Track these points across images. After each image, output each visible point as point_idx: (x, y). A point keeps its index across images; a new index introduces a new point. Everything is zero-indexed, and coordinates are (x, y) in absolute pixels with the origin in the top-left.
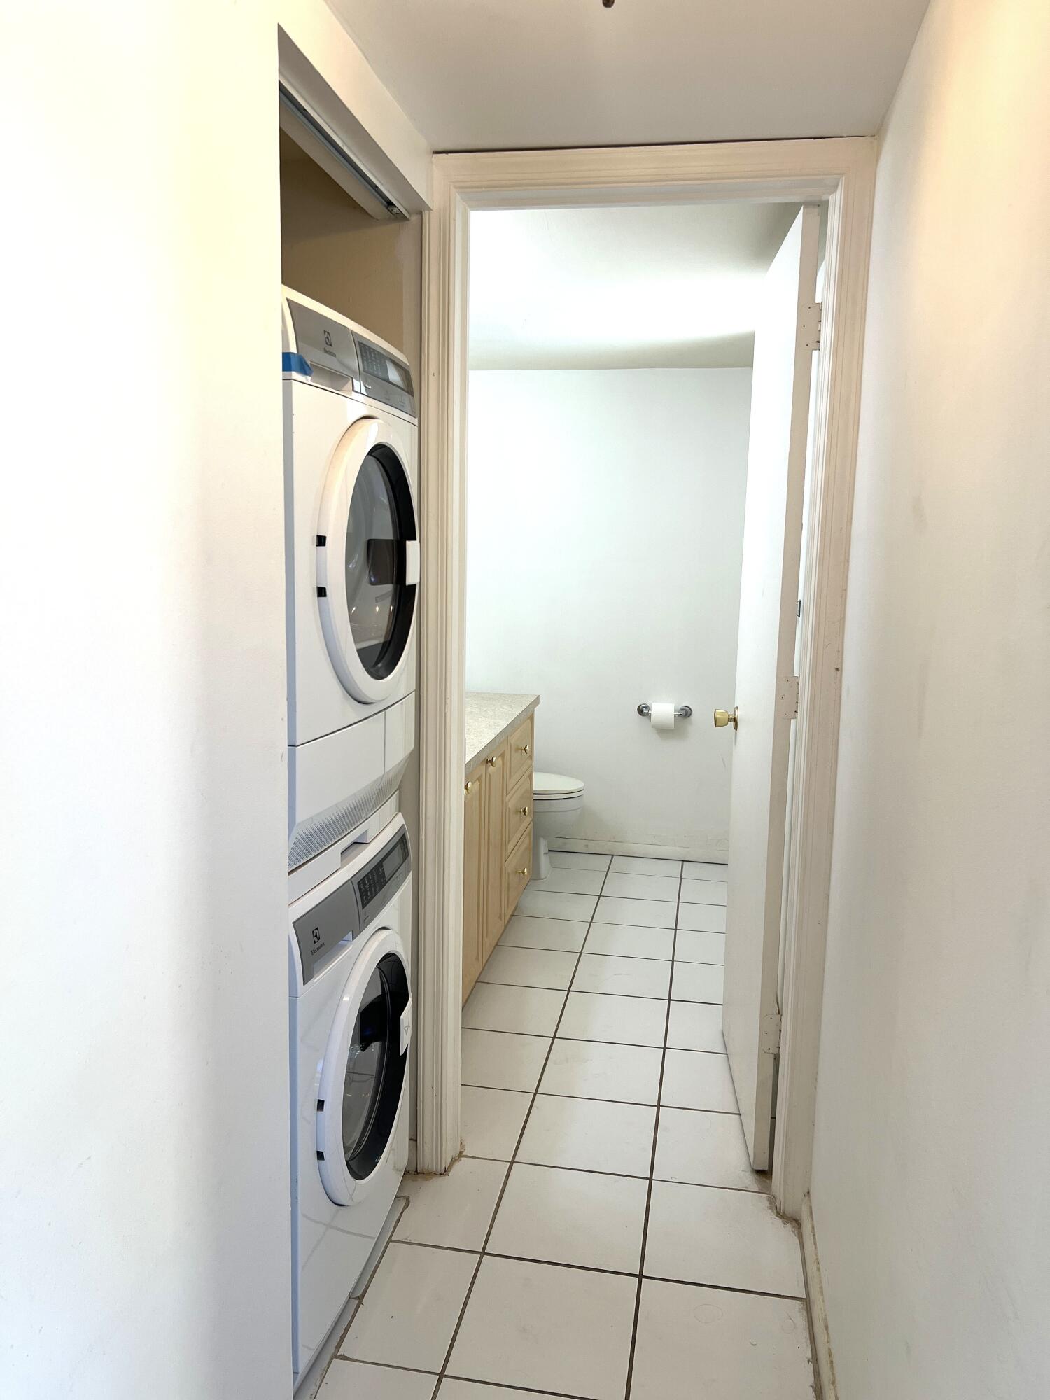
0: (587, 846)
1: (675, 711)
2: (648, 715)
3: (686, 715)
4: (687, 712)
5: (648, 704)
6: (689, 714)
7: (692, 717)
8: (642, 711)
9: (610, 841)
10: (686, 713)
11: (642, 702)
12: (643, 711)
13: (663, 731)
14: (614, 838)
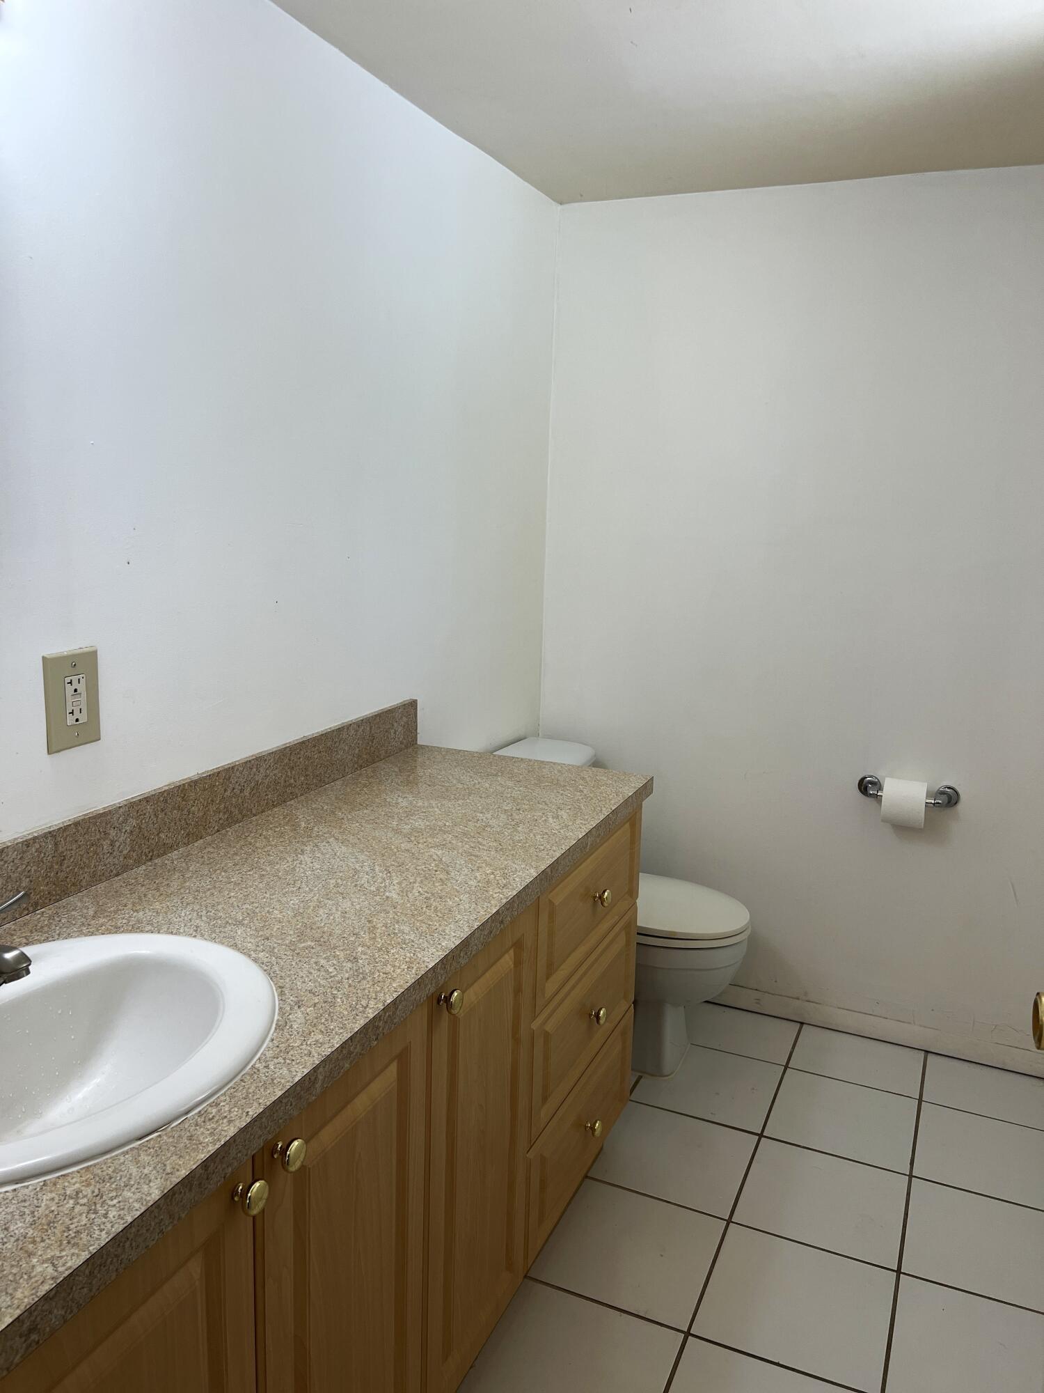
0: (758, 1001)
1: (928, 795)
2: (878, 798)
3: (949, 802)
4: (950, 798)
5: (880, 774)
6: (953, 802)
7: (960, 806)
8: (866, 788)
9: (798, 999)
10: (947, 799)
11: (868, 771)
12: (868, 787)
13: (902, 828)
14: (806, 994)
